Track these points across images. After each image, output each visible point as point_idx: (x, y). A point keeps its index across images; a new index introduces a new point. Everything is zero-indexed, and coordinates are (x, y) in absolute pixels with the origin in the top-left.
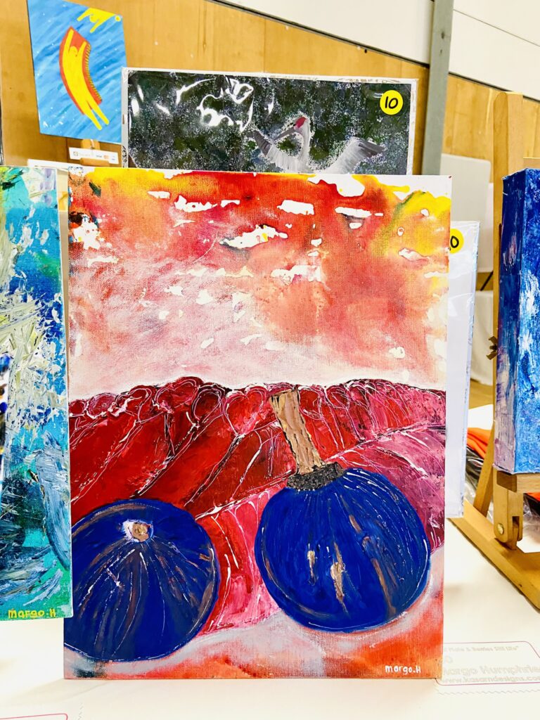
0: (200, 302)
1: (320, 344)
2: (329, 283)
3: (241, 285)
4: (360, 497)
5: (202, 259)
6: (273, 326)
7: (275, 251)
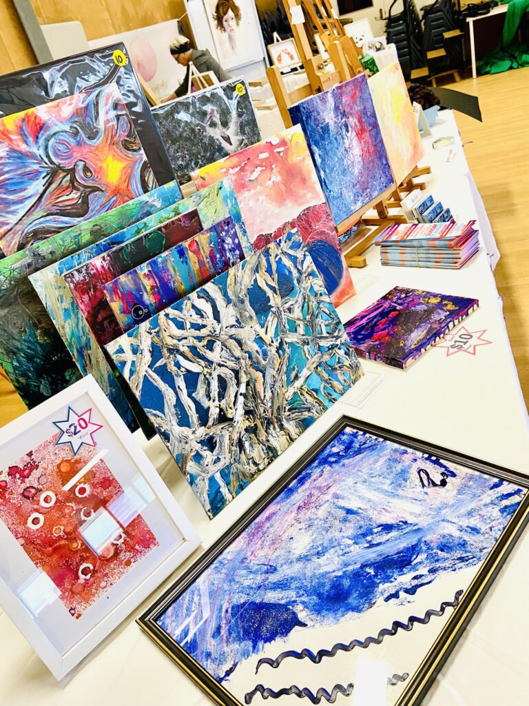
0: (251, 206)
1: (289, 203)
2: (283, 179)
3: (260, 193)
4: (318, 250)
5: (245, 189)
6: (274, 204)
7: (264, 176)
